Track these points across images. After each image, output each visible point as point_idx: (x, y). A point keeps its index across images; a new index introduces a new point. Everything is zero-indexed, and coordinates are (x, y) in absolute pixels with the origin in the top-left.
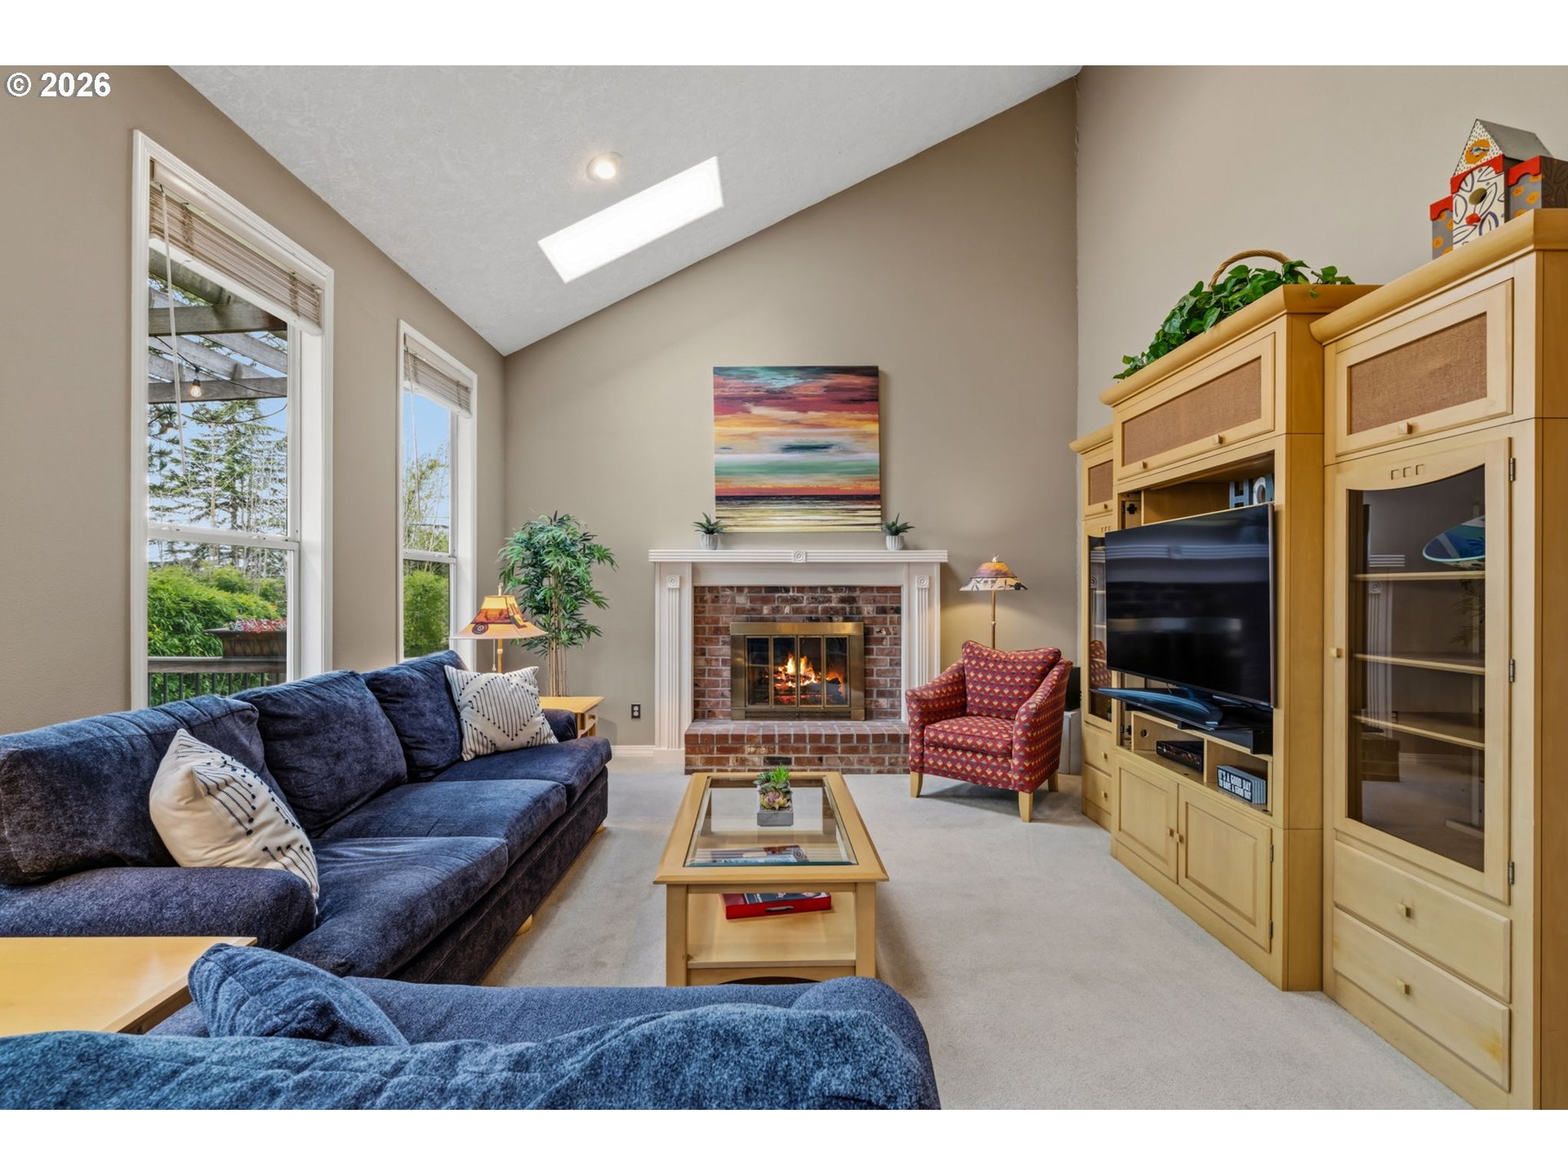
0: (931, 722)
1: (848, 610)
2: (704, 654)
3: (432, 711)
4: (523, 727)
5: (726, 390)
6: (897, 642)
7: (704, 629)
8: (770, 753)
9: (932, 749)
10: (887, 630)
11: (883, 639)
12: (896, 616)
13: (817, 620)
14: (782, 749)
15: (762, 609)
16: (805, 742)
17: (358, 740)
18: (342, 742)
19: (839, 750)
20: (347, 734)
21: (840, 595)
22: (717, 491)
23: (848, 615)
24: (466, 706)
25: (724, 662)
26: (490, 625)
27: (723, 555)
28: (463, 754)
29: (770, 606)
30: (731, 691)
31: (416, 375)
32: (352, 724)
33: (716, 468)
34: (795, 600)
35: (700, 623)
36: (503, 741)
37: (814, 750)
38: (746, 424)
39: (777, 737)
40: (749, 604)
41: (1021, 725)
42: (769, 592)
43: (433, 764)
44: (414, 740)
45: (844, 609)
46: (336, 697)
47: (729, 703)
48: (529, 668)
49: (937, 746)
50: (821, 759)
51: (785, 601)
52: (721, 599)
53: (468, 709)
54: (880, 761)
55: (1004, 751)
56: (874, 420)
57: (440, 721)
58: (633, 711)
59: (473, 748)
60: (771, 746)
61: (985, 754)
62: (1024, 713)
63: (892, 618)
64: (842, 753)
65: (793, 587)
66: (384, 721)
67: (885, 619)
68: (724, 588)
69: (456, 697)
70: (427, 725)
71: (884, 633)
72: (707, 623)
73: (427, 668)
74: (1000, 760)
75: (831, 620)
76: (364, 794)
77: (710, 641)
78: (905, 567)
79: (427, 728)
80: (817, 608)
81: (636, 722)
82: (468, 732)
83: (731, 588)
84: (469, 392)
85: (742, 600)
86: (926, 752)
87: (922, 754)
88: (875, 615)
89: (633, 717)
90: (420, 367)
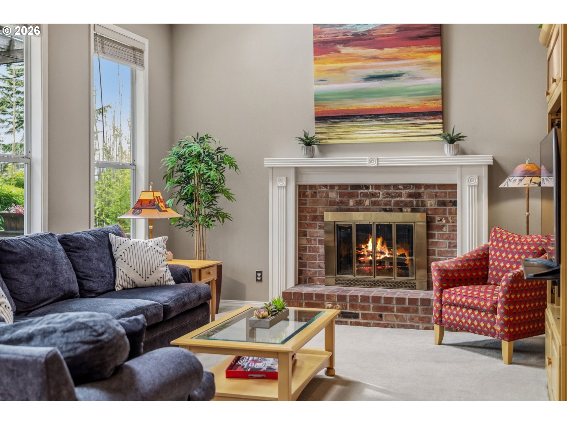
0: (448, 287)
1: (415, 203)
2: (306, 235)
3: (97, 259)
4: (152, 273)
5: (323, 36)
6: (454, 229)
7: (306, 216)
8: (343, 309)
9: (447, 307)
10: (446, 219)
11: (443, 226)
12: (454, 208)
13: (391, 211)
14: (352, 306)
15: (348, 202)
16: (368, 302)
17: (48, 269)
18: (40, 268)
19: (395, 310)
20: (43, 265)
21: (408, 191)
22: (316, 113)
23: (415, 207)
24: (118, 258)
25: (320, 241)
26: (143, 210)
27: (319, 161)
28: (116, 287)
29: (354, 200)
30: (325, 263)
31: (103, 48)
32: (46, 260)
33: (315, 95)
34: (373, 195)
35: (303, 212)
36: (140, 281)
37: (376, 309)
38: (336, 61)
39: (348, 297)
40: (339, 198)
41: (502, 290)
42: (354, 189)
43: (95, 289)
44: (84, 274)
45: (411, 202)
46: (39, 245)
47: (324, 273)
48: (161, 237)
49: (450, 305)
50: (381, 316)
51: (366, 195)
52: (318, 194)
53: (119, 260)
54: (427, 320)
55: (491, 309)
56: (437, 52)
57: (102, 265)
58: (257, 276)
59: (121, 284)
60: (344, 303)
61: (480, 311)
62: (504, 280)
63: (450, 210)
64: (397, 312)
65: (372, 185)
66: (66, 261)
67: (445, 210)
68: (321, 186)
69: (114, 253)
70: (93, 267)
71: (444, 221)
72: (308, 212)
73: (98, 234)
74: (489, 315)
75: (401, 210)
76: (50, 298)
77: (310, 226)
78: (459, 169)
79: (93, 269)
80: (390, 201)
81: (259, 284)
82: (119, 273)
83: (326, 186)
84: (143, 52)
85: (333, 195)
86: (444, 309)
87: (441, 311)
88: (436, 207)
89: (257, 280)
90: (105, 42)
